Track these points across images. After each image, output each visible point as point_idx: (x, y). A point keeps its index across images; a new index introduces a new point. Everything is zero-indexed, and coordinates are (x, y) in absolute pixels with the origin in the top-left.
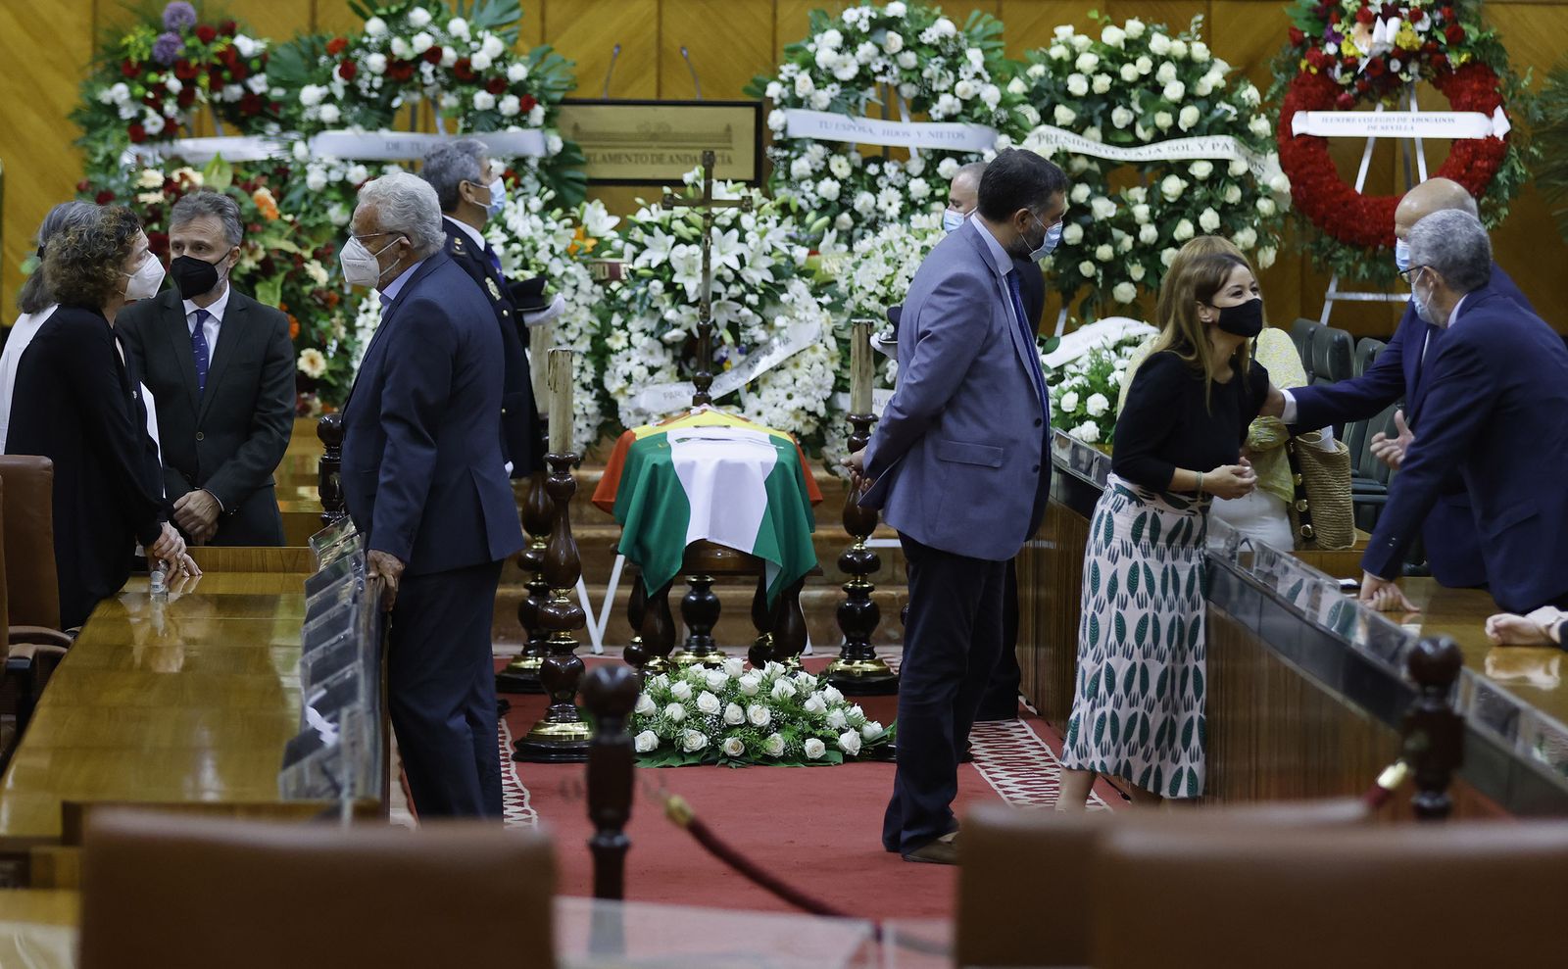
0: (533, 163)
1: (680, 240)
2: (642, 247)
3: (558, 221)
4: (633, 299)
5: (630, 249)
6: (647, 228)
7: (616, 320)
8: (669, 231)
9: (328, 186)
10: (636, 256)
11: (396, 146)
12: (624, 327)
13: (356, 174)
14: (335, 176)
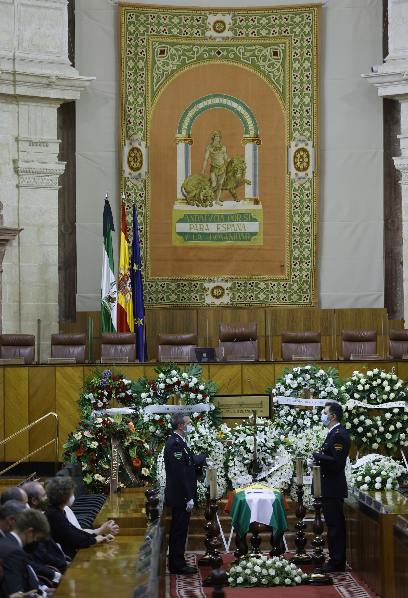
0: (207, 413)
1: (248, 435)
2: (237, 437)
3: (214, 430)
4: (235, 452)
5: (234, 438)
6: (239, 431)
7: (231, 458)
8: (245, 432)
9: (149, 421)
10: (236, 439)
11: (168, 409)
12: (233, 460)
13: (158, 417)
14: (151, 418)
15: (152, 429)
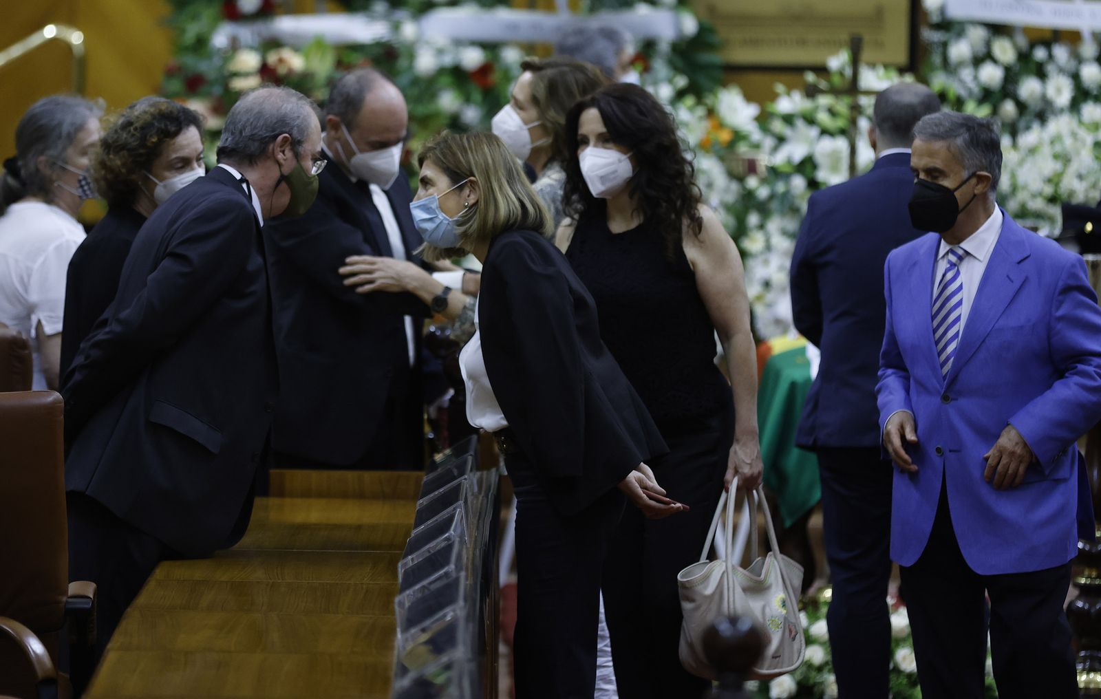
0: (664, 47)
1: (825, 132)
2: (781, 140)
3: (691, 109)
4: (772, 196)
5: (769, 142)
6: (788, 119)
7: (753, 219)
8: (810, 120)
9: (442, 71)
10: (775, 149)
11: (513, 27)
12: (761, 227)
13: (472, 58)
14: (448, 60)
15: (448, 101)
